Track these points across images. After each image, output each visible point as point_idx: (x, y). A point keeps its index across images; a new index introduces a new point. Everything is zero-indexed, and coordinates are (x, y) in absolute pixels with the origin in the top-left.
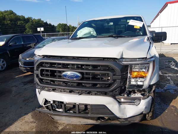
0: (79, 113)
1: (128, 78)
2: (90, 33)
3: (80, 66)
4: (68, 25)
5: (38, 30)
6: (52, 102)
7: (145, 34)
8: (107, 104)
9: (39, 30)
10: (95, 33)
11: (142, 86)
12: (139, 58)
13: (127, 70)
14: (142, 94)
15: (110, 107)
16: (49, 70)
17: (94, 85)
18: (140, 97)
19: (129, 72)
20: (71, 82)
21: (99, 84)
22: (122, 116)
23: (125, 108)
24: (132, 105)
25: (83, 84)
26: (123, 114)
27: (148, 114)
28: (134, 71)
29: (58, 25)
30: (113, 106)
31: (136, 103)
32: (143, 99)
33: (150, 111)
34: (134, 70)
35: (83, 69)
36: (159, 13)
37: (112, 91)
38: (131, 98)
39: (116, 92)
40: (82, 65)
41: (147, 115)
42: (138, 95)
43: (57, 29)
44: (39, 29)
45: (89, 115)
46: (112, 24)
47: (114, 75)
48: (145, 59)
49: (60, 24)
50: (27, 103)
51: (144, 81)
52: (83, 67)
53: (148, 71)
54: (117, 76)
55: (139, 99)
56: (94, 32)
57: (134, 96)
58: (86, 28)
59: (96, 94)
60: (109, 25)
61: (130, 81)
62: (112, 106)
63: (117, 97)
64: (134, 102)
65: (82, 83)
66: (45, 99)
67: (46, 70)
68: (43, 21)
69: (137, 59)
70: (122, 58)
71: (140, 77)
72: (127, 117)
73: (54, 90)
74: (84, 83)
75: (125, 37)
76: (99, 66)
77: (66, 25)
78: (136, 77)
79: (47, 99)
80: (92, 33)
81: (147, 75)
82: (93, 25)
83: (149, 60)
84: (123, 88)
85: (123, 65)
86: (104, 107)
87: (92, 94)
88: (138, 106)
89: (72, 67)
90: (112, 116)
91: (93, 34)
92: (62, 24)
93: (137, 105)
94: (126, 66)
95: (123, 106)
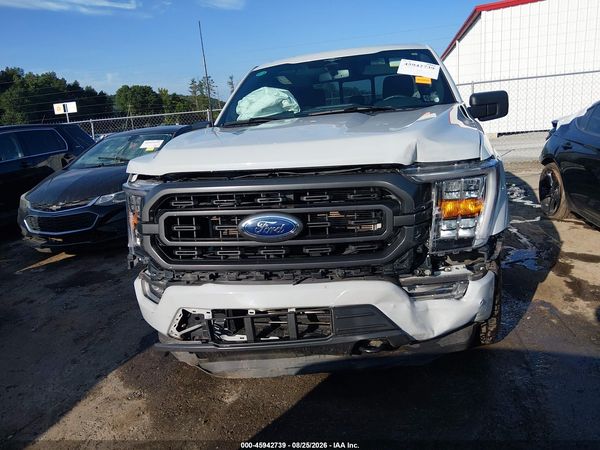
0: (300, 336)
1: (434, 220)
2: (279, 105)
3: (291, 197)
4: (156, 90)
5: (57, 113)
6: (208, 316)
7: (448, 98)
8: (379, 301)
9: (62, 112)
10: (295, 103)
11: (469, 240)
12: (459, 162)
13: (430, 197)
14: (469, 267)
15: (386, 309)
16: (191, 217)
17: (339, 249)
18: (466, 275)
19: (434, 201)
20: (269, 247)
21: (353, 244)
22: (423, 332)
23: (427, 310)
24: (446, 298)
25: (307, 251)
26: (424, 326)
27: (487, 325)
28: (447, 200)
29: (120, 91)
30: (395, 307)
31: (455, 293)
32: (473, 280)
33: (492, 315)
34: (447, 196)
35: (304, 204)
36: (454, 40)
37: (392, 261)
38: (441, 278)
39: (402, 262)
40: (299, 193)
41: (484, 329)
42: (458, 269)
43: (116, 107)
44: (58, 109)
45: (330, 340)
46: (345, 73)
47: (396, 213)
48: (473, 163)
49: (126, 88)
50: (89, 345)
51: (475, 227)
52: (305, 199)
53: (484, 196)
54: (404, 214)
55: (463, 280)
56: (291, 102)
57: (450, 273)
58: (265, 90)
59: (345, 277)
60: (337, 77)
61: (438, 230)
62: (392, 305)
63: (402, 280)
64: (450, 291)
65: (302, 246)
66: (184, 311)
67: (181, 217)
68: (63, 81)
69: (453, 163)
70: (415, 164)
71: (465, 216)
72: (436, 335)
73: (214, 278)
74: (307, 246)
75: (395, 111)
76: (350, 190)
77: (147, 91)
78: (453, 217)
79: (190, 311)
80: (286, 104)
81: (482, 209)
82: (283, 80)
83: (484, 165)
84: (420, 250)
85: (419, 184)
86: (370, 311)
87: (332, 279)
88: (464, 299)
89: (270, 202)
90: (396, 333)
91: (289, 108)
92: (134, 87)
93: (458, 299)
94: (427, 186)
95: (420, 304)
